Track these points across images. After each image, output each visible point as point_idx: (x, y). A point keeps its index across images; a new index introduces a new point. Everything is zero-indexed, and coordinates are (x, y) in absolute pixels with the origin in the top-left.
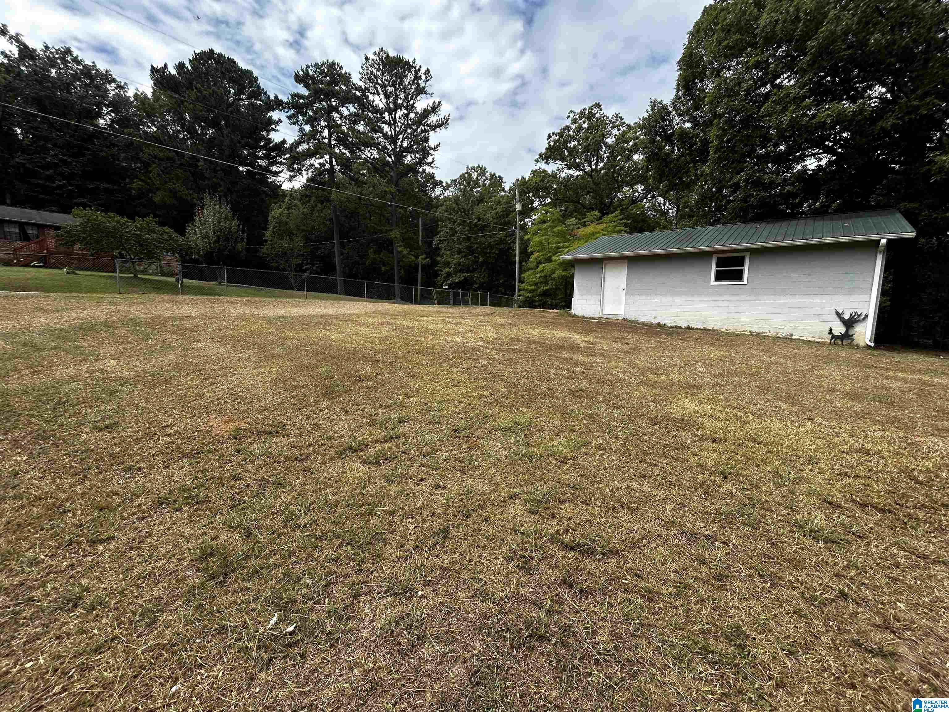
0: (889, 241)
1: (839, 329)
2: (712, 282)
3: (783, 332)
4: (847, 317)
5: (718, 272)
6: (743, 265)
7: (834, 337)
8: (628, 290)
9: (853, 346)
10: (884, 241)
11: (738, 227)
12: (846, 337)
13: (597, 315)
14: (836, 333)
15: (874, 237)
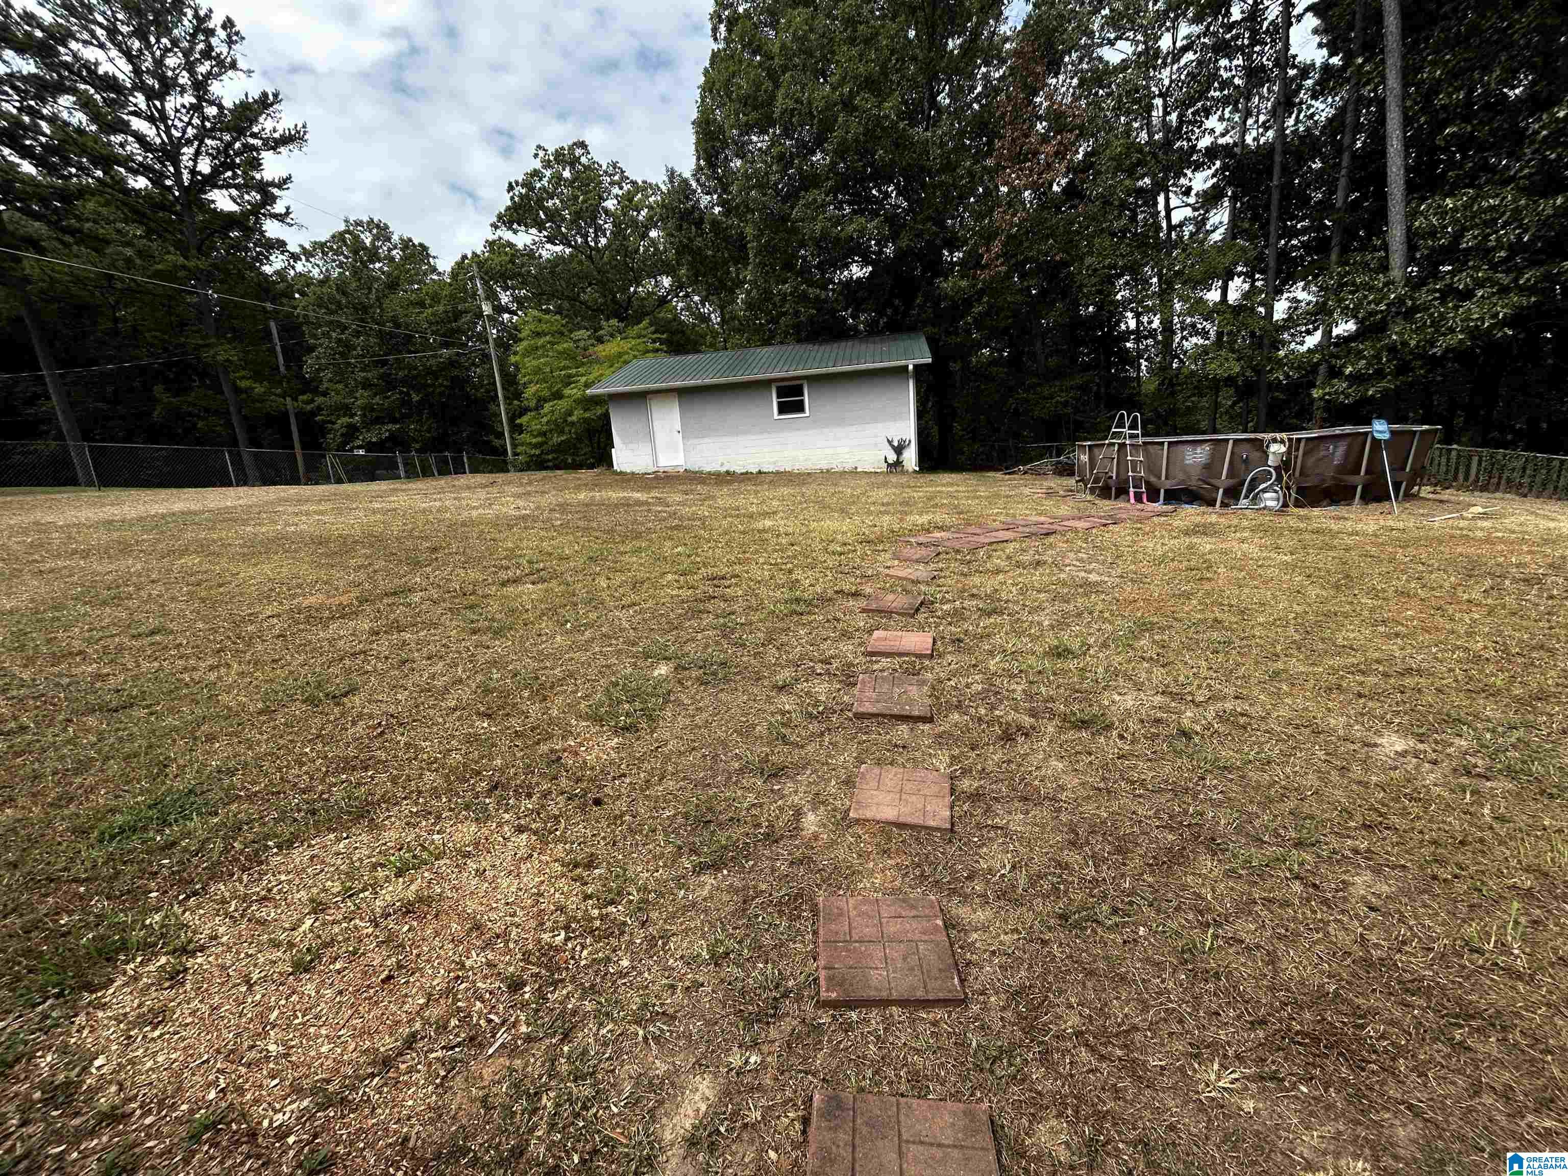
0: (915, 366)
1: (892, 457)
2: (776, 416)
3: (848, 467)
4: (896, 444)
5: (779, 403)
6: (802, 395)
7: (889, 465)
8: (686, 432)
9: (904, 472)
10: (911, 367)
11: (793, 350)
12: (898, 463)
13: (651, 469)
14: (890, 461)
15: (903, 363)
